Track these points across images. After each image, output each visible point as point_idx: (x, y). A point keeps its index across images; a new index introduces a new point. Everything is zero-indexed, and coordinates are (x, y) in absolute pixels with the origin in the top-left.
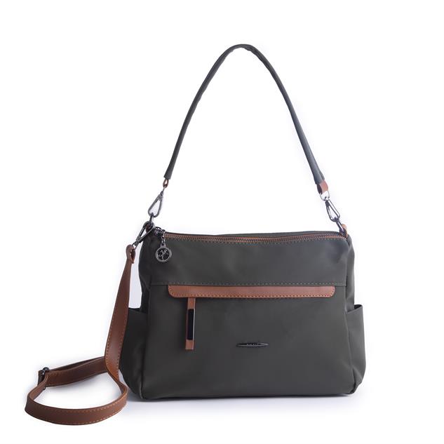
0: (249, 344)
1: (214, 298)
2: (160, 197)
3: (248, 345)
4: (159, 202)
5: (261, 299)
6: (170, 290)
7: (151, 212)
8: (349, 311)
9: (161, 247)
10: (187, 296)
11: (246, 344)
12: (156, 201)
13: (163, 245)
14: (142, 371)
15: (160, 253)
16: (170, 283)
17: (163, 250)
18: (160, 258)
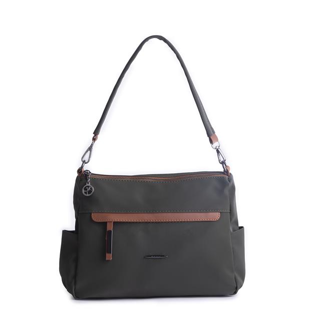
0: (154, 256)
1: (127, 222)
2: (90, 149)
3: (152, 257)
4: (89, 152)
5: (162, 222)
6: (92, 217)
7: (83, 160)
8: (234, 231)
9: (87, 185)
10: (106, 221)
11: (151, 256)
12: (87, 152)
13: (88, 183)
14: (75, 277)
15: (85, 189)
16: (93, 211)
17: (88, 187)
18: (86, 193)
